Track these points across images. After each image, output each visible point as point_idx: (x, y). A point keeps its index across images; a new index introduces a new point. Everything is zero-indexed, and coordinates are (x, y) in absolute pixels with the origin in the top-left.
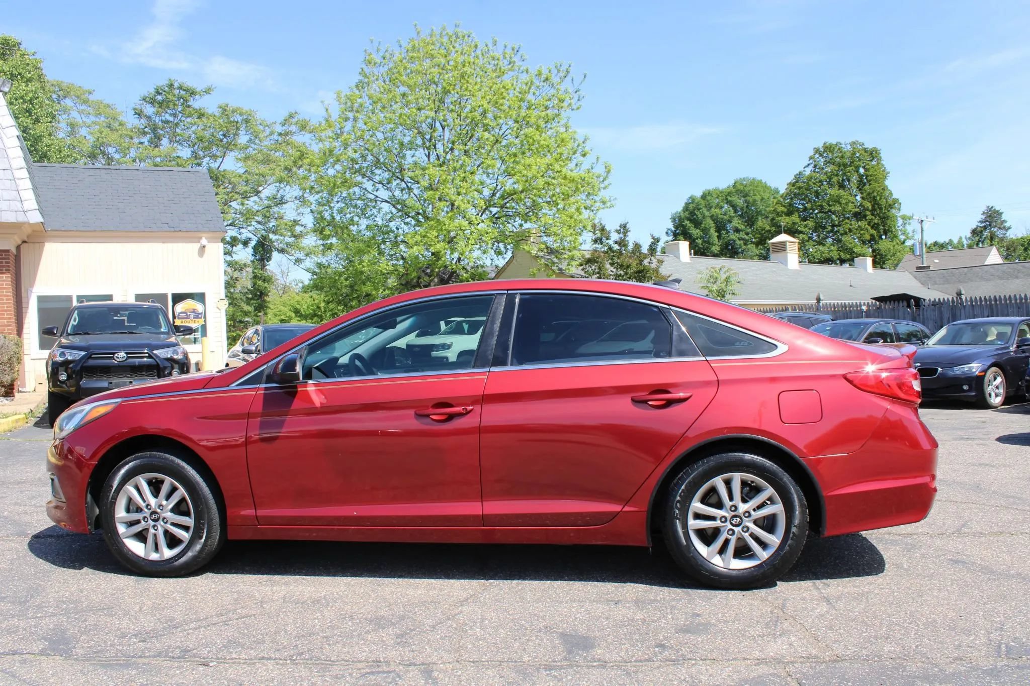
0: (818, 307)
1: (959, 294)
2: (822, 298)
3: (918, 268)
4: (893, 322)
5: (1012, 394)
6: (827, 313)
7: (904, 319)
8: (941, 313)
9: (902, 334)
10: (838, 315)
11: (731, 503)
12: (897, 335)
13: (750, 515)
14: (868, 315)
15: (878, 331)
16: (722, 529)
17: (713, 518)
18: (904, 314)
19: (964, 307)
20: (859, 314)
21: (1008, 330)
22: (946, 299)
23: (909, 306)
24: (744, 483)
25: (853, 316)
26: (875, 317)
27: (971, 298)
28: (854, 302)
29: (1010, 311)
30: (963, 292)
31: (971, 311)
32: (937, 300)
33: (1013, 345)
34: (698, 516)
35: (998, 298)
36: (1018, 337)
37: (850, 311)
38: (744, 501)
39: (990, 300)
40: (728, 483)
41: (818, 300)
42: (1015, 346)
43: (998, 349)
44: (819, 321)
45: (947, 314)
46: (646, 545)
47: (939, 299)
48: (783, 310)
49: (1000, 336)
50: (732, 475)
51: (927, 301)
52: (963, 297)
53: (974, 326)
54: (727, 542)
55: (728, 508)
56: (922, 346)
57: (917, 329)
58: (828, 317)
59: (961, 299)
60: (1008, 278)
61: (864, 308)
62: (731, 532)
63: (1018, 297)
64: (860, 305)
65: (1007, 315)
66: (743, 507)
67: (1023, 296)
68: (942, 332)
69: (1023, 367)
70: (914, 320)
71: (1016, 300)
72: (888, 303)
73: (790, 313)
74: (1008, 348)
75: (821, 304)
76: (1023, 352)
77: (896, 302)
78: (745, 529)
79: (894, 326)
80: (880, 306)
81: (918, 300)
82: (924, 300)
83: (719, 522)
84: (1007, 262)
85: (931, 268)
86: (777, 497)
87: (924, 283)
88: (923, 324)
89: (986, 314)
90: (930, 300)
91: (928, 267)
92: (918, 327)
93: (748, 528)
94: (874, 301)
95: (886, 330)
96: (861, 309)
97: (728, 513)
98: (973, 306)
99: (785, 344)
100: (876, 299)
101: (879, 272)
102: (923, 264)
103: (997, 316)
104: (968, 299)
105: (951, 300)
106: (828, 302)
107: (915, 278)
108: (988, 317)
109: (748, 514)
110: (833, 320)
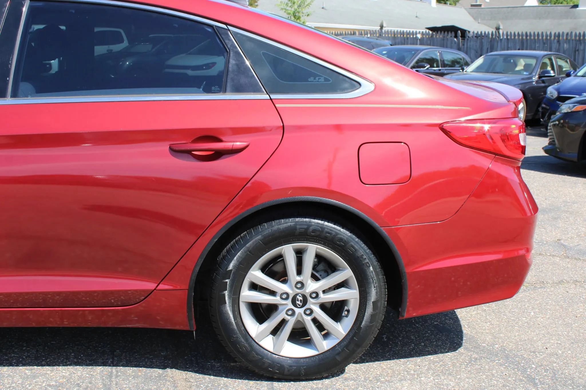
0: (381, 34)
1: (498, 29)
2: (384, 25)
3: (472, 6)
4: (442, 50)
5: (530, 118)
6: (388, 38)
7: (451, 48)
8: (481, 44)
9: (448, 61)
10: (397, 41)
11: (298, 279)
12: (443, 61)
13: (317, 296)
14: (422, 42)
15: (428, 57)
16: (280, 308)
17: (272, 293)
18: (452, 43)
19: (501, 40)
20: (415, 41)
21: (533, 62)
22: (487, 33)
23: (456, 36)
24: (320, 258)
25: (409, 42)
26: (428, 45)
27: (507, 33)
28: (411, 30)
29: (537, 45)
30: (501, 27)
31: (506, 44)
32: (479, 33)
33: (535, 75)
34: (254, 287)
35: (528, 34)
36: (541, 69)
37: (408, 38)
38: (315, 278)
39: (522, 35)
40: (299, 254)
41: (382, 27)
42: (537, 77)
43: (523, 79)
44: (378, 46)
45: (486, 45)
46: (188, 328)
47: (481, 32)
48: (351, 34)
49: (527, 67)
50: (307, 246)
51: (471, 33)
52: (501, 32)
53: (506, 58)
54: (283, 322)
55: (294, 284)
56: (461, 73)
57: (460, 57)
58: (387, 42)
59: (499, 33)
60: (540, 18)
61: (419, 36)
62: (290, 313)
63: (544, 34)
64: (416, 33)
65: (535, 49)
66: (312, 286)
67: (548, 33)
68: (480, 61)
69: (542, 95)
70: (459, 49)
71: (543, 36)
72: (439, 32)
73: (357, 37)
74: (531, 78)
75: (383, 31)
76: (543, 82)
77: (446, 33)
78: (308, 312)
79: (441, 54)
80: (432, 35)
81: (464, 32)
82: (469, 32)
83: (278, 298)
84: (541, 5)
85: (483, 7)
86: (354, 282)
87: (475, 18)
88: (466, 53)
89: (518, 47)
90: (473, 32)
91: (480, 5)
92: (461, 55)
93: (312, 312)
94: (427, 31)
95: (434, 57)
96: (416, 37)
97: (292, 290)
98: (508, 39)
99: (371, 82)
100: (430, 29)
101: (442, 6)
102: (477, 2)
103: (527, 49)
104: (505, 33)
105: (490, 33)
106: (390, 29)
107: (469, 13)
108: (519, 49)
109: (316, 295)
110: (391, 45)
